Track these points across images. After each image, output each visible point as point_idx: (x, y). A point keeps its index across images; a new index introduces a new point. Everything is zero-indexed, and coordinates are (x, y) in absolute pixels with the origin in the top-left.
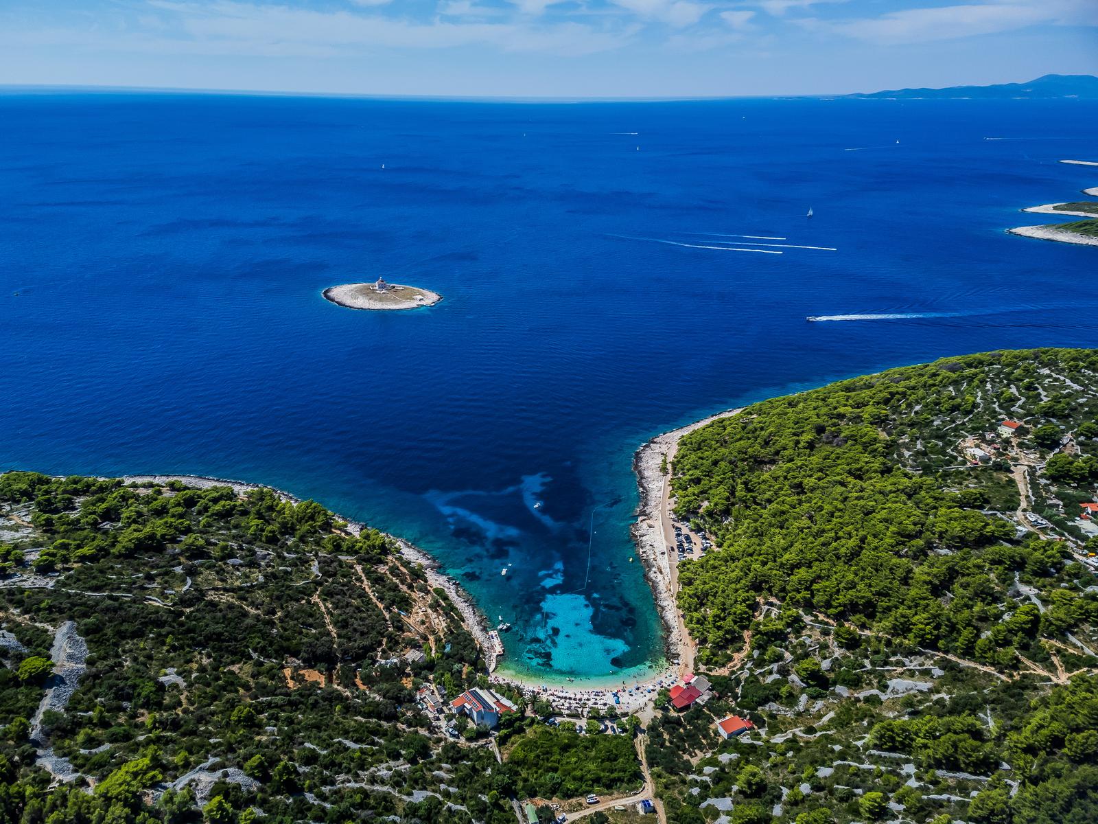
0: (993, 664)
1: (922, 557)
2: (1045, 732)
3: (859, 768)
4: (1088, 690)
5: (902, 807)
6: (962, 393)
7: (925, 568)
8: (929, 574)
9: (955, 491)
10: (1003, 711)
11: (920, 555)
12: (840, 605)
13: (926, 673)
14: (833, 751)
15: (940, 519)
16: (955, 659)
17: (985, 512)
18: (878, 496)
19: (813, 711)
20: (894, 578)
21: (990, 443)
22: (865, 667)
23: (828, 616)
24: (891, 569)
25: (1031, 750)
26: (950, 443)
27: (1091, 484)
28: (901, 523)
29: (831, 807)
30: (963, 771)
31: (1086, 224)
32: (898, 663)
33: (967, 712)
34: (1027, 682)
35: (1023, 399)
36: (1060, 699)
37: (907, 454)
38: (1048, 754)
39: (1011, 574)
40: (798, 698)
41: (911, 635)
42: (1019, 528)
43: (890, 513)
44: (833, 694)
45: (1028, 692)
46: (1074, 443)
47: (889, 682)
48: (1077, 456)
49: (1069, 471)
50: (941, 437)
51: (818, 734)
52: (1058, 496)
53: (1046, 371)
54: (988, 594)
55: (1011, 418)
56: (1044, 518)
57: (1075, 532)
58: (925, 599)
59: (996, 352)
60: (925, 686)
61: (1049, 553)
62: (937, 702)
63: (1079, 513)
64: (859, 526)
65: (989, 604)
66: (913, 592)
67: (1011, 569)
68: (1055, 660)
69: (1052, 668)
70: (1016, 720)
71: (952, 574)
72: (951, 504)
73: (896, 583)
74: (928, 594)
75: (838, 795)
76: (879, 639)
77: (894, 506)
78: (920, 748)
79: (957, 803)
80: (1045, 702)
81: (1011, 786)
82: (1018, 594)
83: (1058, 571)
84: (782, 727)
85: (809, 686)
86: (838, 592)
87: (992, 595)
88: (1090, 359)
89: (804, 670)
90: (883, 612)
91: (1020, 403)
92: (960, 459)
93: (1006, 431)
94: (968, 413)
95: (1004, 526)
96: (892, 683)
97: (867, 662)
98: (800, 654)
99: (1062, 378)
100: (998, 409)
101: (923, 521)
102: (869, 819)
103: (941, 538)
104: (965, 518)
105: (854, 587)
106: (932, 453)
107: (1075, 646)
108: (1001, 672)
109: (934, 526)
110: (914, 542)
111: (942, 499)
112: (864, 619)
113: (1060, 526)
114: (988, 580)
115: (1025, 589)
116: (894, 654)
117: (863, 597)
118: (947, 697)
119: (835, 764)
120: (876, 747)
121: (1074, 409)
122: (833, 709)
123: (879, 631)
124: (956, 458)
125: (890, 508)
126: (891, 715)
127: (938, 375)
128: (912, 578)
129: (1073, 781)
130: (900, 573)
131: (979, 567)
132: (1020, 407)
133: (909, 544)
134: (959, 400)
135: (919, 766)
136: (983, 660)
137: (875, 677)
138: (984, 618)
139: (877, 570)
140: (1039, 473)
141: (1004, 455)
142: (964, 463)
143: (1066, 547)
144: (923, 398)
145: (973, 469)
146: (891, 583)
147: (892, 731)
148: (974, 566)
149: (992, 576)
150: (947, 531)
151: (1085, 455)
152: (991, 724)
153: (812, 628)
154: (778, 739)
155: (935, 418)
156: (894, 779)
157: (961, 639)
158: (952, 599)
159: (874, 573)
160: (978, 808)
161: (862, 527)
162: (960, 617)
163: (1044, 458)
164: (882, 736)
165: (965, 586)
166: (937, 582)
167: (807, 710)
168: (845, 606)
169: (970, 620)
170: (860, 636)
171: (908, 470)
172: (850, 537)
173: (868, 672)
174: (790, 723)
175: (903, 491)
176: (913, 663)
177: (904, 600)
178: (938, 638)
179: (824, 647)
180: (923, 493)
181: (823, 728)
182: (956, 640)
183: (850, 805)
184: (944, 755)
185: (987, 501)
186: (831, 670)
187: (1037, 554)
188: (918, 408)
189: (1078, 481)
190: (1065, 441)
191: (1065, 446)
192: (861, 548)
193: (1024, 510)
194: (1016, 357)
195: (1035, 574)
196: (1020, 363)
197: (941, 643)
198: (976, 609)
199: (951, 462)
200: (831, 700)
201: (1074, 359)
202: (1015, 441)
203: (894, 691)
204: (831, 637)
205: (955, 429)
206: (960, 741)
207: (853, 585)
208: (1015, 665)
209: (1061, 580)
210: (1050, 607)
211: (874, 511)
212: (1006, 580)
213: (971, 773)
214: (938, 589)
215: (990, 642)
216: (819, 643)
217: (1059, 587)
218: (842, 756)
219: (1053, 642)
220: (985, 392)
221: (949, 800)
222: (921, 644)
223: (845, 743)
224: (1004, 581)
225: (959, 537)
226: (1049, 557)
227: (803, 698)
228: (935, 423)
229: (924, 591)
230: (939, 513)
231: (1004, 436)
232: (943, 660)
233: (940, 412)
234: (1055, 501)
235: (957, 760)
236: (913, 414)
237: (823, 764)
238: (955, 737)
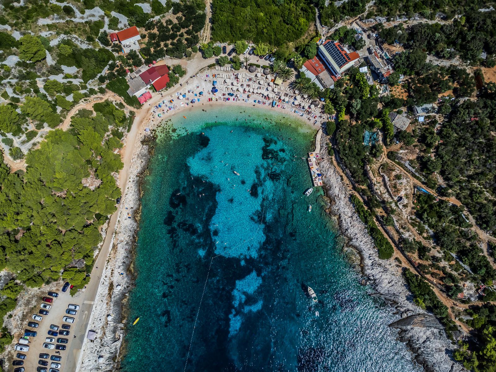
84: (87, 28)
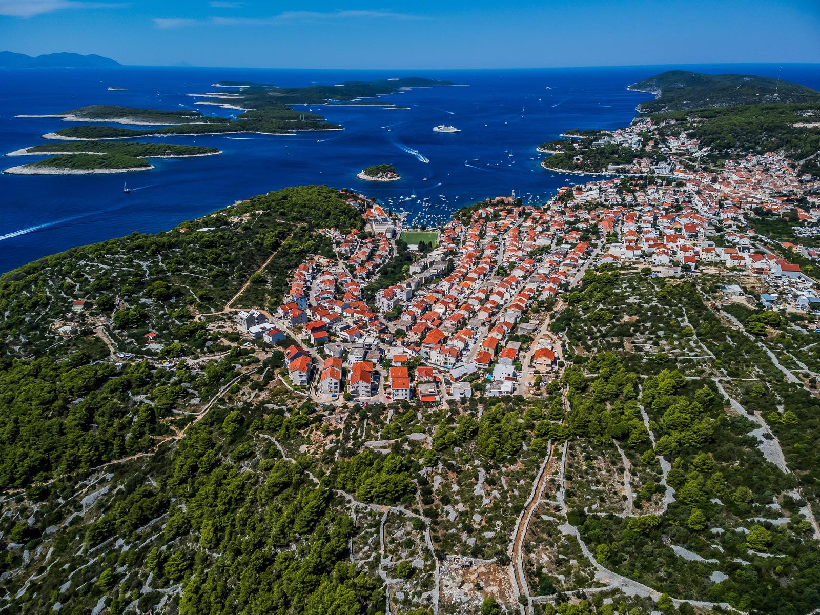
0: (140, 451)
1: (66, 411)
2: (186, 467)
3: (87, 567)
4: (197, 433)
5: (125, 567)
6: (34, 293)
7: (71, 417)
8: (75, 420)
9: (65, 359)
10: (158, 473)
11: (63, 411)
12: (22, 475)
13: (103, 481)
14: (64, 570)
15: (65, 381)
16: (116, 462)
17: (91, 364)
18: (11, 386)
19: (37, 557)
20: (53, 435)
21: (72, 319)
22: (60, 504)
23: (17, 488)
24: (48, 430)
25: (183, 481)
26: (44, 330)
27: (144, 322)
28: (39, 396)
29: (81, 602)
30: (151, 519)
31: (55, 160)
32: (82, 487)
33: (138, 486)
34: (163, 449)
35: (78, 285)
36: (184, 446)
37: (17, 348)
38: (192, 478)
39: (126, 394)
40: (21, 556)
41: (82, 464)
42: (117, 364)
43: (27, 393)
44: (47, 536)
45: (166, 453)
46: (123, 302)
47: (81, 503)
48: (128, 309)
49: (129, 319)
50: (36, 327)
51: (48, 568)
52: (130, 336)
53: (82, 263)
54: (118, 412)
55: (77, 299)
56: (128, 352)
57: (149, 353)
58: (80, 436)
59: (42, 259)
60: (105, 489)
61: (141, 370)
62: (118, 493)
63: (146, 341)
64: (8, 413)
65: (122, 417)
66: (70, 436)
67: (124, 391)
68: (172, 428)
69: (173, 433)
70: (167, 472)
71: (91, 411)
72: (67, 368)
73: (56, 437)
74: (81, 432)
75: (81, 592)
76: (61, 480)
77: (27, 387)
78: (121, 525)
79: (156, 539)
80: (178, 453)
81: (181, 508)
82: (135, 403)
83: (151, 378)
85: (25, 542)
86: (16, 467)
87: (120, 411)
88: (106, 248)
89: (17, 534)
90: (56, 461)
91: (77, 287)
92: (57, 337)
93: (78, 309)
94: (46, 305)
95: (107, 367)
96: (83, 502)
97: (61, 501)
98: (8, 527)
99: (96, 264)
100: (65, 296)
101: (54, 388)
102: (109, 589)
103: (71, 393)
104: (81, 373)
105: (27, 456)
106: (36, 341)
107: (179, 414)
108: (147, 452)
109: (63, 388)
110: (55, 404)
111: (60, 368)
112: (44, 474)
113: (139, 353)
114: (115, 404)
115: (138, 398)
116: (76, 483)
117: (36, 460)
118: (122, 487)
119: (70, 577)
120: (92, 546)
121: (112, 281)
122: (51, 546)
123: (59, 475)
124: (54, 338)
125: (25, 390)
126: (92, 521)
127: (10, 286)
128: (65, 428)
129: (212, 481)
130: (55, 429)
131: (105, 398)
132: (78, 290)
133: (51, 408)
134: (35, 298)
135: (124, 536)
136: (133, 452)
137: (71, 506)
138: (122, 427)
139: (38, 436)
140: (111, 327)
141: (85, 324)
142: (61, 339)
143: (148, 363)
144: (7, 305)
145: (69, 341)
146: (52, 439)
147: (99, 528)
148: (102, 400)
149: (115, 400)
150: (73, 386)
151: (133, 307)
152: (155, 484)
153: (8, 503)
154: (21, 593)
155: (24, 316)
156: (113, 555)
157: (115, 448)
158: (98, 427)
159: (37, 439)
160: (170, 531)
161: (11, 413)
162: (107, 435)
163: (111, 317)
164: (93, 536)
165: (102, 415)
166: (84, 422)
167: (32, 560)
168: (25, 473)
169: (115, 433)
170: (47, 486)
171: (23, 359)
172: (5, 424)
173: (64, 506)
174: (24, 577)
175: (28, 374)
176: (92, 481)
177: (66, 445)
178: (100, 455)
179: (24, 510)
180: (44, 370)
181: (50, 562)
182: (112, 450)
183: (93, 592)
184: (137, 519)
185: (89, 357)
186: (37, 521)
187: (136, 374)
188: (7, 313)
189: (137, 323)
190: (117, 303)
191: (118, 305)
192: (18, 428)
193: (115, 353)
194: (57, 259)
195: (139, 386)
196: (63, 262)
197: (104, 458)
198: (115, 424)
199: (52, 342)
200: (46, 541)
201: (96, 250)
202: (87, 313)
203: (88, 505)
204: (26, 501)
205: (43, 319)
206: (142, 504)
207: (26, 455)
208: (153, 443)
209: (155, 383)
210: (156, 401)
211: (13, 398)
212: (125, 399)
213: (157, 517)
214: (86, 424)
215: (132, 439)
216: (18, 511)
217: (156, 387)
218: (72, 568)
219: (167, 419)
220: (50, 287)
221: (151, 541)
222: (91, 466)
223: (70, 559)
224: (124, 400)
225: (83, 387)
226: (142, 373)
227: (26, 554)
228: (27, 319)
229: (78, 431)
230: (62, 378)
231: (79, 312)
232: (109, 467)
233: (26, 311)
234: (129, 340)
235: (145, 516)
236: (6, 319)
237: (62, 583)
238: (138, 504)
